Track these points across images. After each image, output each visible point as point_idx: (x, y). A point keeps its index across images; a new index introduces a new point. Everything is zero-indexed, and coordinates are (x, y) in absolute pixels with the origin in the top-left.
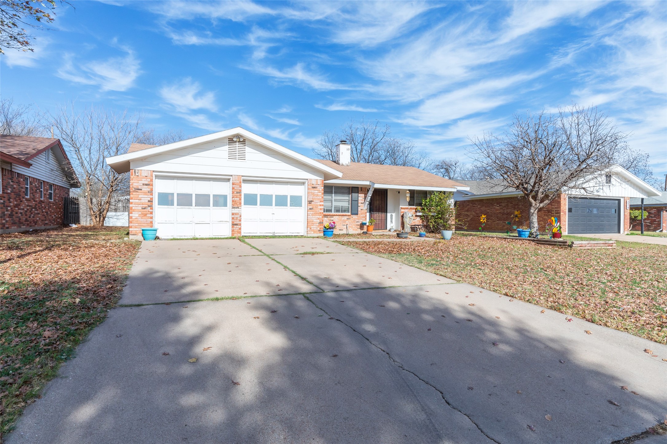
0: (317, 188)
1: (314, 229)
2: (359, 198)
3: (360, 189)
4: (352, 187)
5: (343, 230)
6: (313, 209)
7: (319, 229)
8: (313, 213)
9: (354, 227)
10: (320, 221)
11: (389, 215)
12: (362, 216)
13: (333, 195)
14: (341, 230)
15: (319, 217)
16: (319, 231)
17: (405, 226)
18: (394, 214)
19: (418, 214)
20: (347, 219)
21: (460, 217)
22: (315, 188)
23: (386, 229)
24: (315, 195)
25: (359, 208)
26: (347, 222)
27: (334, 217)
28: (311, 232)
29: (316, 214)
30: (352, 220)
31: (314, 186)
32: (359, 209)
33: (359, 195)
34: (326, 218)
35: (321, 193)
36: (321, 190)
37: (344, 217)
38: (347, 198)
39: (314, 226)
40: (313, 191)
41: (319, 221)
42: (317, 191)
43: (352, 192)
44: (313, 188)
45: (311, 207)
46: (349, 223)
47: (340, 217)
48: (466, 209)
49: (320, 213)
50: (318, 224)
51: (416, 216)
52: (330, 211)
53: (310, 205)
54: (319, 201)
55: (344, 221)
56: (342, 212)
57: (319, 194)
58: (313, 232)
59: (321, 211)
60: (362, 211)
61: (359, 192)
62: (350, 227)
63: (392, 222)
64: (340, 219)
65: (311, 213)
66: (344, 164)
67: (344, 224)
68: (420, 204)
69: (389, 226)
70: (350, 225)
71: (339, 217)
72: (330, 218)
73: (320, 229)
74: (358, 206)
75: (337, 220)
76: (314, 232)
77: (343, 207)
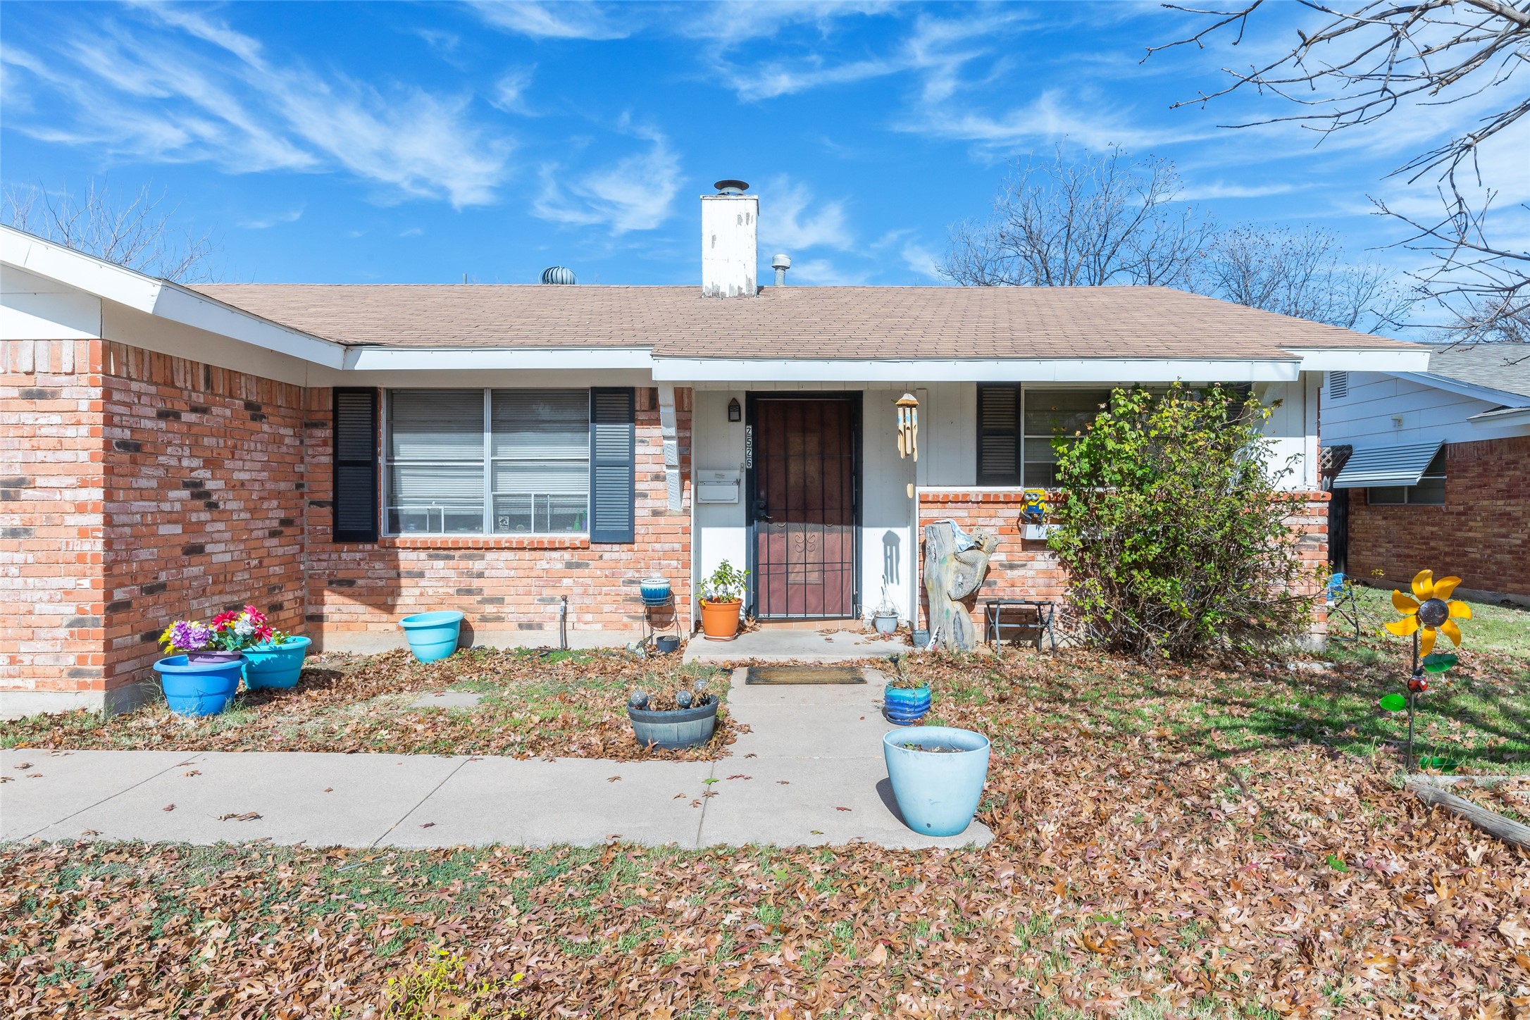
0: (54, 395)
1: (39, 660)
2: (639, 449)
3: (641, 401)
4: (596, 391)
5: (540, 627)
6: (27, 531)
7: (71, 660)
8: (30, 559)
9: (606, 608)
10: (80, 611)
11: (872, 538)
12: (658, 546)
13: (488, 436)
14: (530, 626)
15: (69, 583)
16: (75, 673)
17: (934, 607)
18: (903, 533)
19: (1032, 532)
20: (569, 565)
21: (1465, 524)
22: (41, 395)
23: (858, 616)
24: (43, 443)
25: (638, 502)
26: (566, 582)
27: (490, 556)
28: (18, 682)
29: (50, 563)
30: (595, 569)
31: (40, 381)
32: (642, 509)
33: (640, 432)
34: (440, 564)
35: (84, 431)
36: (84, 405)
37: (547, 554)
38: (574, 449)
39: (39, 646)
40: (28, 418)
41: (70, 610)
42: (56, 419)
43: (594, 421)
44: (29, 395)
45: (17, 522)
46: (579, 590)
47: (527, 555)
48: (1501, 483)
49: (81, 558)
50: (63, 633)
51: (1028, 545)
52: (473, 522)
53: (12, 505)
54: (72, 481)
55: (552, 579)
56: (540, 527)
57: (71, 432)
58: (31, 684)
59: (87, 546)
60: (662, 520)
61: (641, 416)
62: (584, 609)
63: (890, 574)
64: (526, 564)
65: (19, 558)
66: (724, 289)
67: (547, 593)
68: (1045, 475)
69: (871, 602)
70: (588, 601)
71: (520, 554)
72: (463, 564)
73: (82, 659)
74: (632, 495)
75: (506, 573)
76: (43, 682)
77: (550, 500)
